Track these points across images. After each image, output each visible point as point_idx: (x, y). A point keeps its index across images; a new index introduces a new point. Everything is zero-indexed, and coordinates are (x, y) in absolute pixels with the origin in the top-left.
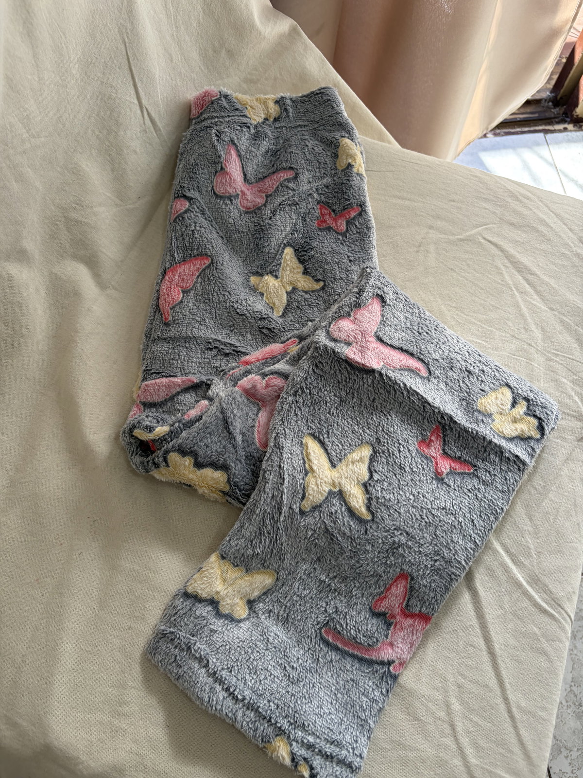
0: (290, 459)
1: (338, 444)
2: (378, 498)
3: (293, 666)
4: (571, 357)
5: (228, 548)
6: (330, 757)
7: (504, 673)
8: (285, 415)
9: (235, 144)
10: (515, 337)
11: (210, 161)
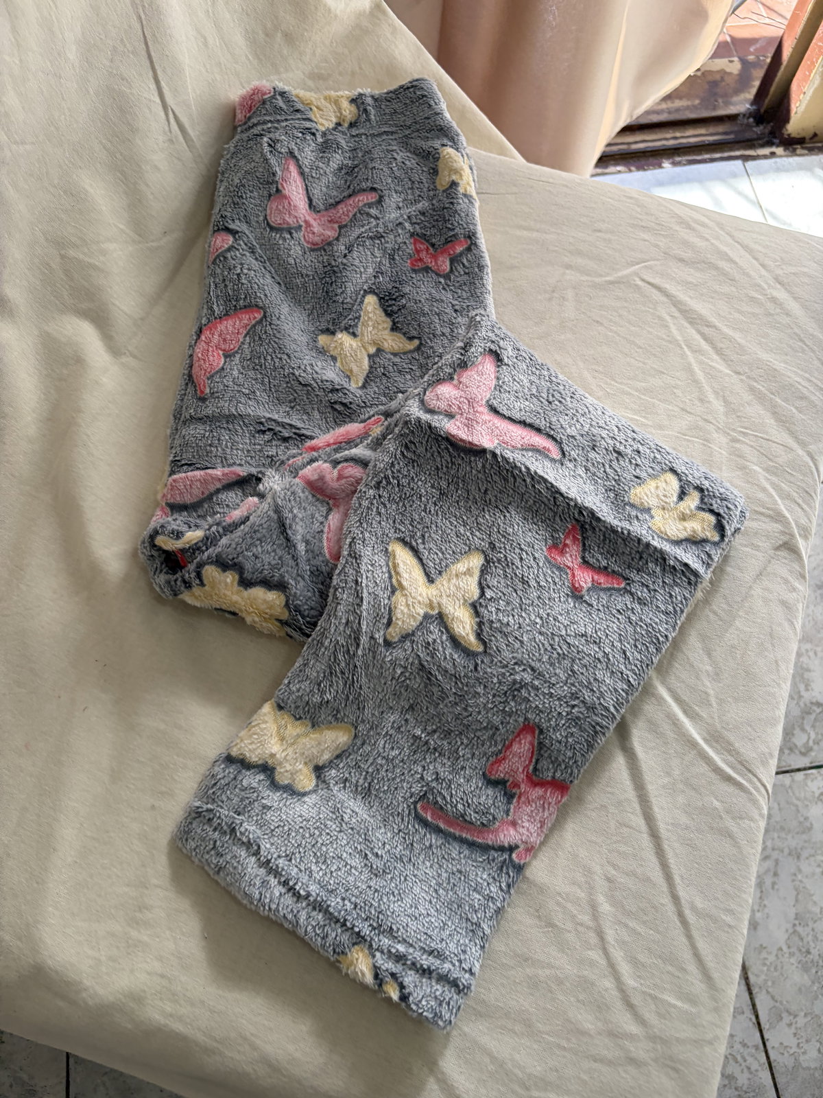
0: (370, 572)
1: (437, 552)
2: (492, 622)
3: (377, 853)
4: (765, 436)
5: (286, 694)
6: (427, 971)
7: (672, 861)
8: (364, 514)
10: (686, 411)
11: (261, 181)
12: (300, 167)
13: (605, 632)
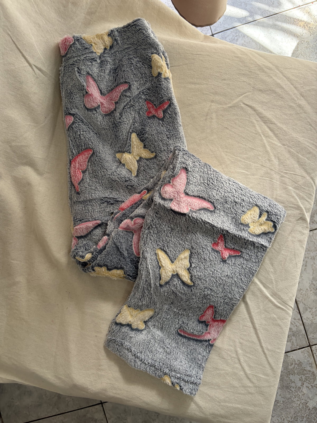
0: (151, 263)
1: (173, 251)
2: (195, 276)
3: (167, 347)
4: (295, 173)
5: (130, 303)
6: (187, 381)
8: (146, 240)
11: (79, 89)
13: (234, 273)
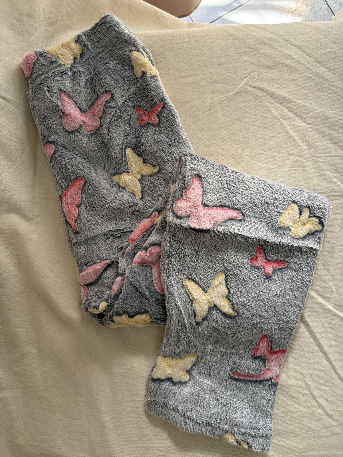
0: (180, 298)
1: (204, 278)
2: (237, 303)
3: (222, 397)
5: (165, 352)
6: (255, 436)
8: (168, 272)
9: (63, 91)
10: (290, 154)
11: (53, 111)
12: (68, 94)
13: (284, 290)
